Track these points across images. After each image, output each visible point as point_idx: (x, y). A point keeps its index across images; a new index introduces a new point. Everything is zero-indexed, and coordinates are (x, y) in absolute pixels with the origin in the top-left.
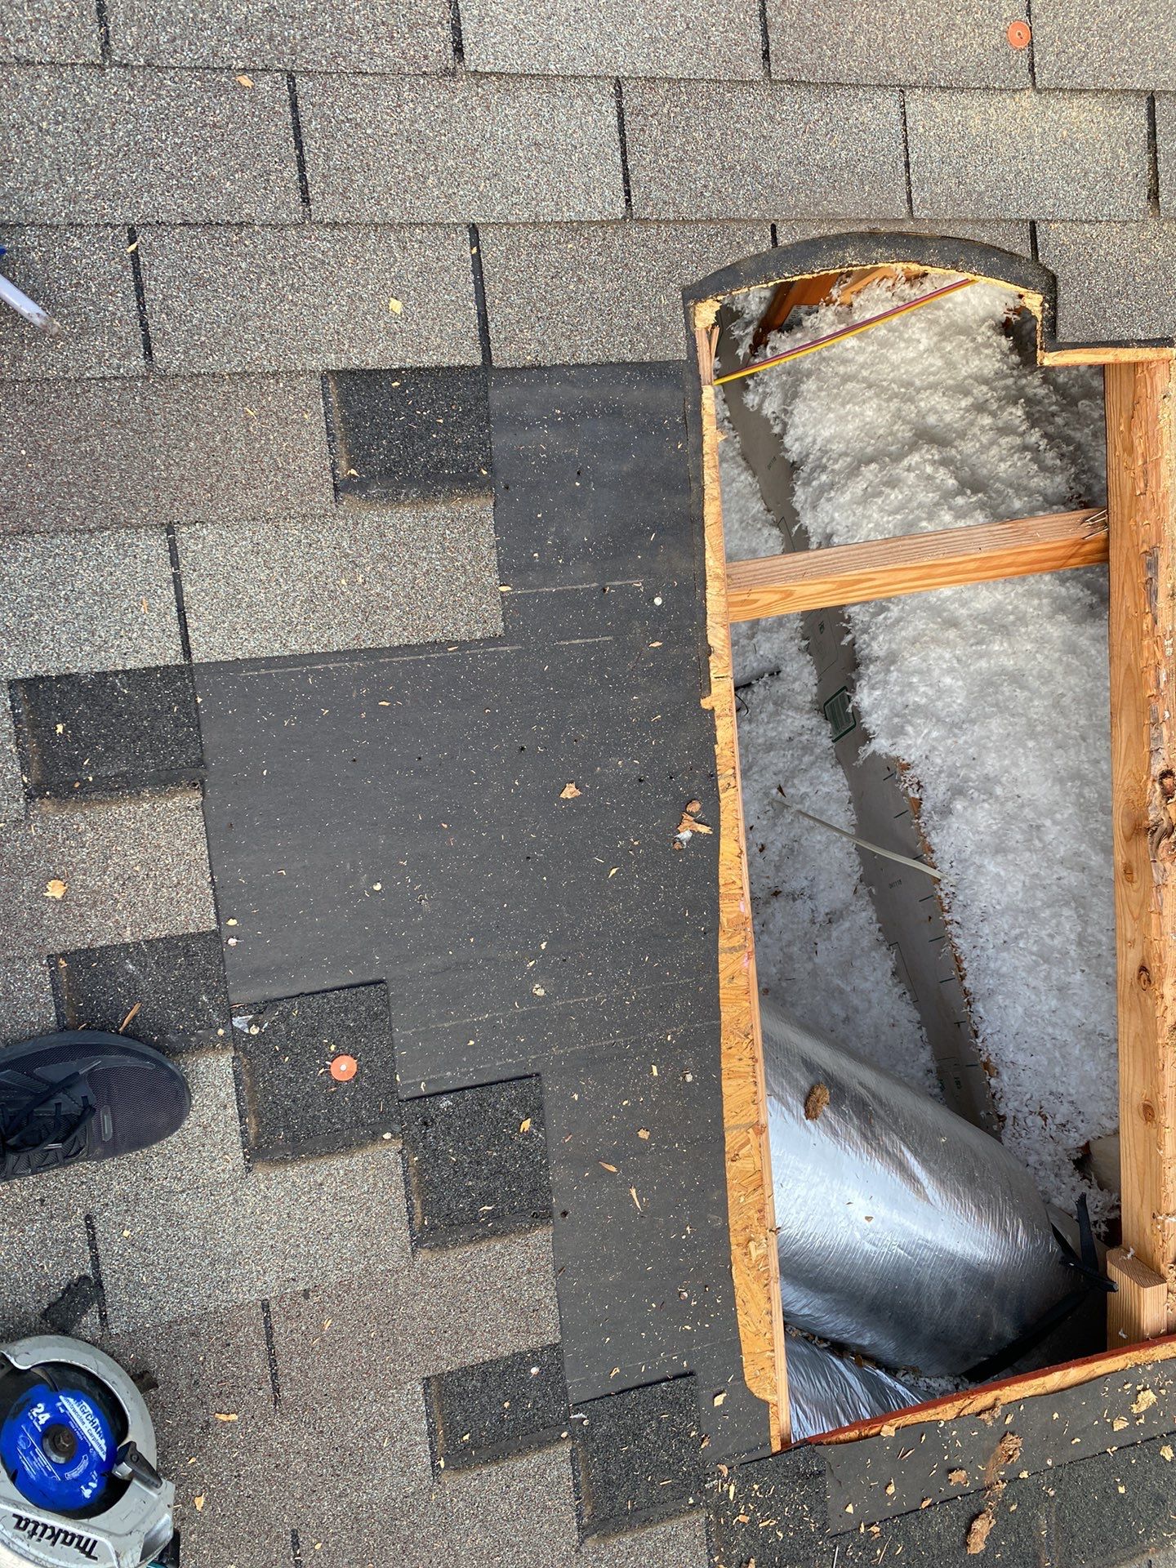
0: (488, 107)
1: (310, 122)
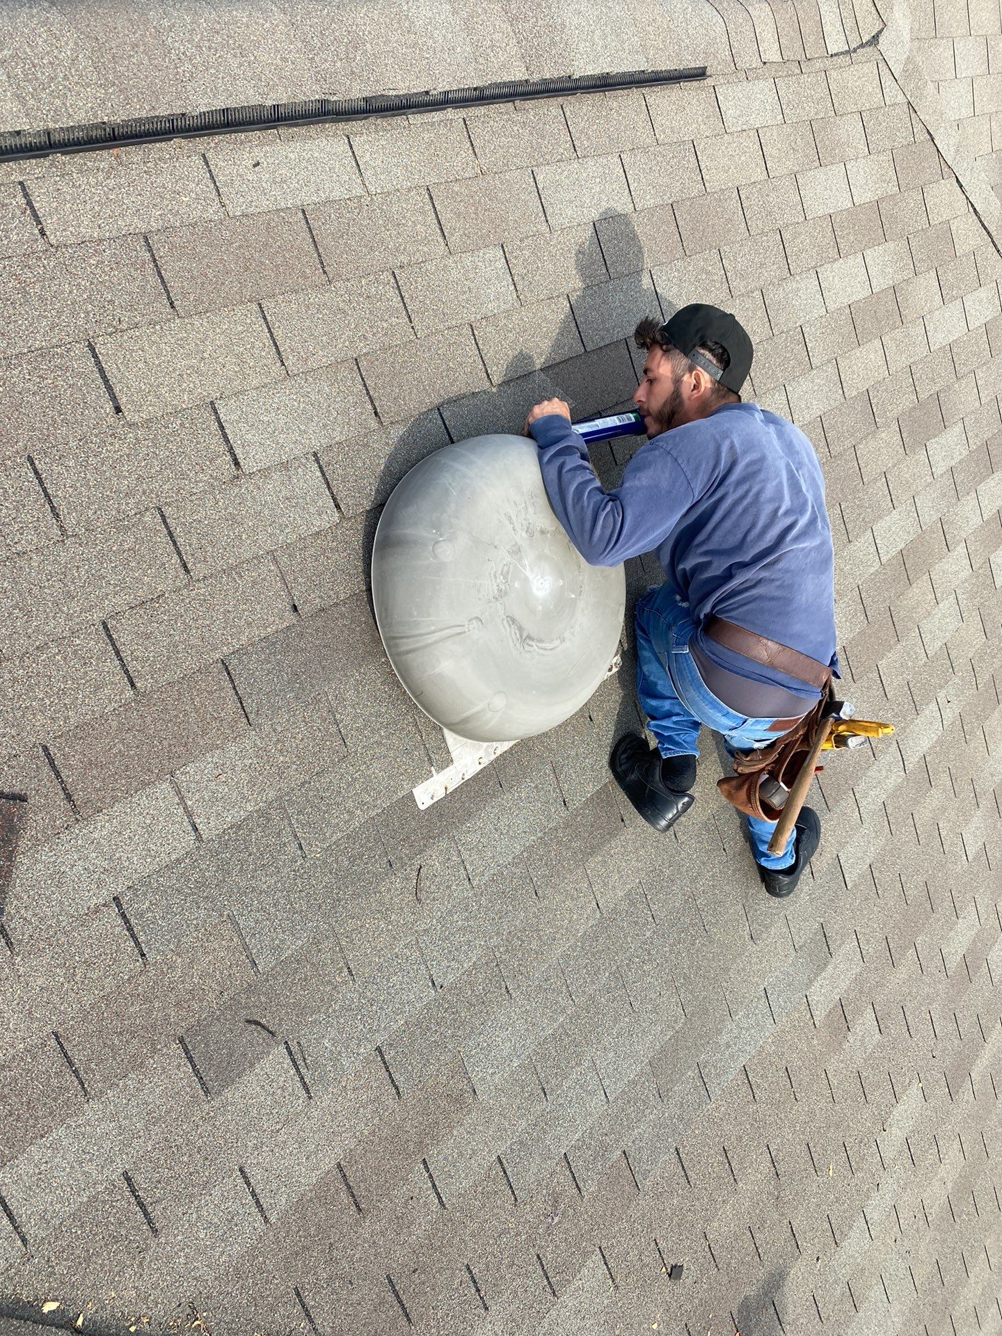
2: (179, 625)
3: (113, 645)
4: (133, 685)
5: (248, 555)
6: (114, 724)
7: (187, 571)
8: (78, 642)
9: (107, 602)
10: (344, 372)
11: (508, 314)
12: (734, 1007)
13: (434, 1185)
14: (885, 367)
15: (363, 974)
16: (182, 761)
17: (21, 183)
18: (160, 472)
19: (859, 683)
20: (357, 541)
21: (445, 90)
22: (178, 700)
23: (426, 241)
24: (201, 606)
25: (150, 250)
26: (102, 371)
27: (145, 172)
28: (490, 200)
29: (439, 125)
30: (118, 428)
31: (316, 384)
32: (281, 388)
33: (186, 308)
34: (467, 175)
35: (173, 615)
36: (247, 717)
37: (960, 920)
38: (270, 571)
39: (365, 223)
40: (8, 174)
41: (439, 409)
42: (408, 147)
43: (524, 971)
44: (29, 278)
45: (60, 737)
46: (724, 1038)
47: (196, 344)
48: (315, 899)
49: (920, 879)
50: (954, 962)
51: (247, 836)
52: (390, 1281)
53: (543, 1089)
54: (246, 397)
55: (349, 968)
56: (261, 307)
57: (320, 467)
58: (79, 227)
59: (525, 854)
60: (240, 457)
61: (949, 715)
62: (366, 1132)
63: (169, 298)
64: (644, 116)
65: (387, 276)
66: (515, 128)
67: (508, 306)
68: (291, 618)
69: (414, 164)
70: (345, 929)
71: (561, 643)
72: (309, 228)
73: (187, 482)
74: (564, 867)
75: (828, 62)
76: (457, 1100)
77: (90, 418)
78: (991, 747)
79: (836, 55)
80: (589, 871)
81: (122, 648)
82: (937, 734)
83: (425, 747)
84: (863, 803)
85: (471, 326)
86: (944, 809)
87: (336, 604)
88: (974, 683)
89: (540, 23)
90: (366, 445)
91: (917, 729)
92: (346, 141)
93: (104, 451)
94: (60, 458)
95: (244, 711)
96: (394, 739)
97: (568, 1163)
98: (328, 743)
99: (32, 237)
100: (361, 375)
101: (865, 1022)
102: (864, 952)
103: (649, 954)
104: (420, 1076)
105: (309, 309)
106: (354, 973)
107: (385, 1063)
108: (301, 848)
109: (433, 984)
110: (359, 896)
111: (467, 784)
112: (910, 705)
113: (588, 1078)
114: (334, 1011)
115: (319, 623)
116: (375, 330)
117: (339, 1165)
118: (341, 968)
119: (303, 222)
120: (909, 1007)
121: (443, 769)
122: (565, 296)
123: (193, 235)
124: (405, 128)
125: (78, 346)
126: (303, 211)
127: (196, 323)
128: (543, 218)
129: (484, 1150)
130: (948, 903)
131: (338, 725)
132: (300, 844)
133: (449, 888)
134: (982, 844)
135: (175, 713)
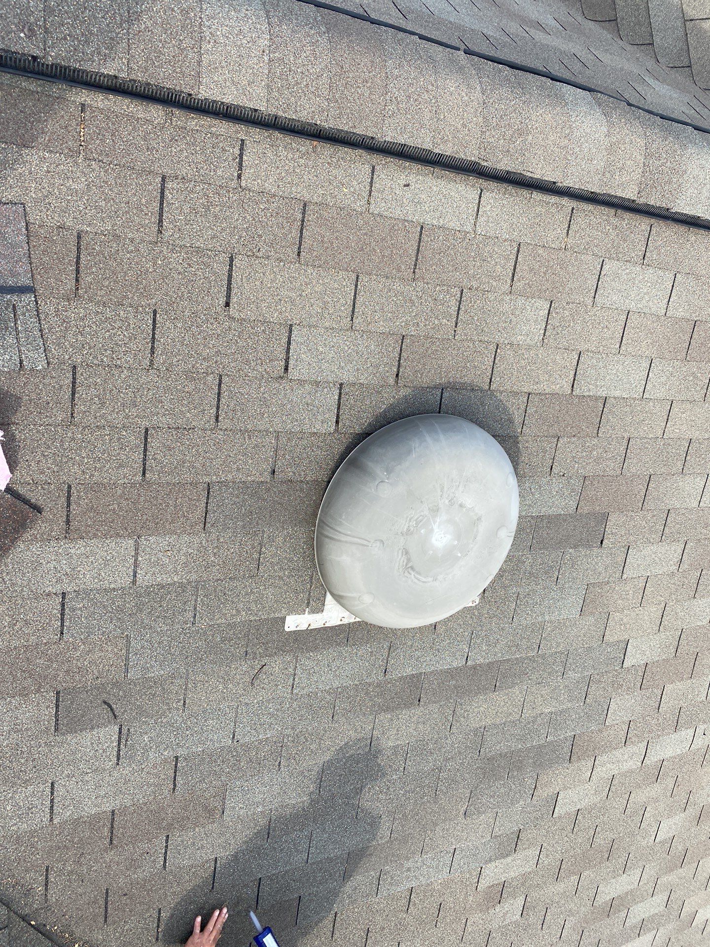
0: (292, 390)
1: (224, 392)
2: (194, 450)
3: (145, 445)
4: (144, 474)
5: (262, 428)
6: (119, 492)
7: (217, 421)
8: (124, 433)
9: (155, 418)
10: (391, 340)
11: (529, 348)
12: (426, 849)
13: (166, 852)
15: (192, 709)
16: (150, 532)
17: (242, 141)
18: (233, 354)
19: (643, 692)
20: (338, 449)
21: (569, 185)
22: (167, 495)
23: (498, 279)
24: (214, 445)
25: (304, 213)
26: (230, 277)
27: (328, 163)
28: (560, 268)
29: (553, 205)
30: (221, 316)
31: (367, 341)
32: (342, 335)
33: (307, 259)
34: (553, 246)
35: (193, 443)
36: (205, 524)
37: (625, 875)
38: (270, 443)
39: (461, 251)
40: (237, 132)
41: (443, 389)
42: (522, 212)
43: (297, 759)
44: (216, 201)
45: (82, 484)
46: (409, 864)
47: (301, 285)
48: (187, 652)
49: (611, 836)
50: (604, 897)
51: (165, 594)
52: (107, 892)
53: (268, 833)
54: (315, 331)
55: (185, 702)
56: (357, 278)
57: (340, 394)
58: (265, 182)
59: (339, 690)
60: (291, 366)
61: (699, 743)
62: (141, 801)
63: (299, 248)
65: (456, 291)
66: (608, 228)
67: (531, 343)
68: (267, 477)
69: (519, 225)
70: (195, 678)
71: (433, 581)
72: (420, 239)
73: (247, 367)
74: (361, 709)
76: (210, 812)
77: (206, 302)
80: (377, 720)
81: (150, 449)
82: (682, 751)
83: (309, 594)
84: (598, 769)
85: (498, 345)
86: (657, 800)
87: (302, 482)
89: (668, 164)
90: (379, 392)
91: (669, 741)
92: (479, 193)
93: (204, 326)
94: (174, 319)
95: (205, 520)
96: (292, 580)
97: (260, 884)
98: (248, 563)
99: (231, 177)
100: (401, 347)
101: (512, 907)
102: (540, 861)
103: (388, 789)
104: (193, 786)
105: (390, 292)
106: (186, 706)
107: (176, 767)
108: (194, 617)
109: (234, 737)
110: (215, 663)
111: (324, 629)
112: (673, 722)
113: (302, 841)
114: (162, 722)
115: (284, 488)
116: (427, 323)
117: (113, 811)
118: (180, 700)
119: (418, 234)
120: (553, 910)
121: (313, 613)
122: (578, 352)
123: (338, 214)
124: (526, 198)
125: (223, 254)
126: (422, 227)
127: (308, 271)
128: (593, 295)
129: (209, 849)
130: (622, 860)
131: (260, 555)
132: (195, 615)
133: (277, 685)
134: (672, 835)
135: (161, 502)
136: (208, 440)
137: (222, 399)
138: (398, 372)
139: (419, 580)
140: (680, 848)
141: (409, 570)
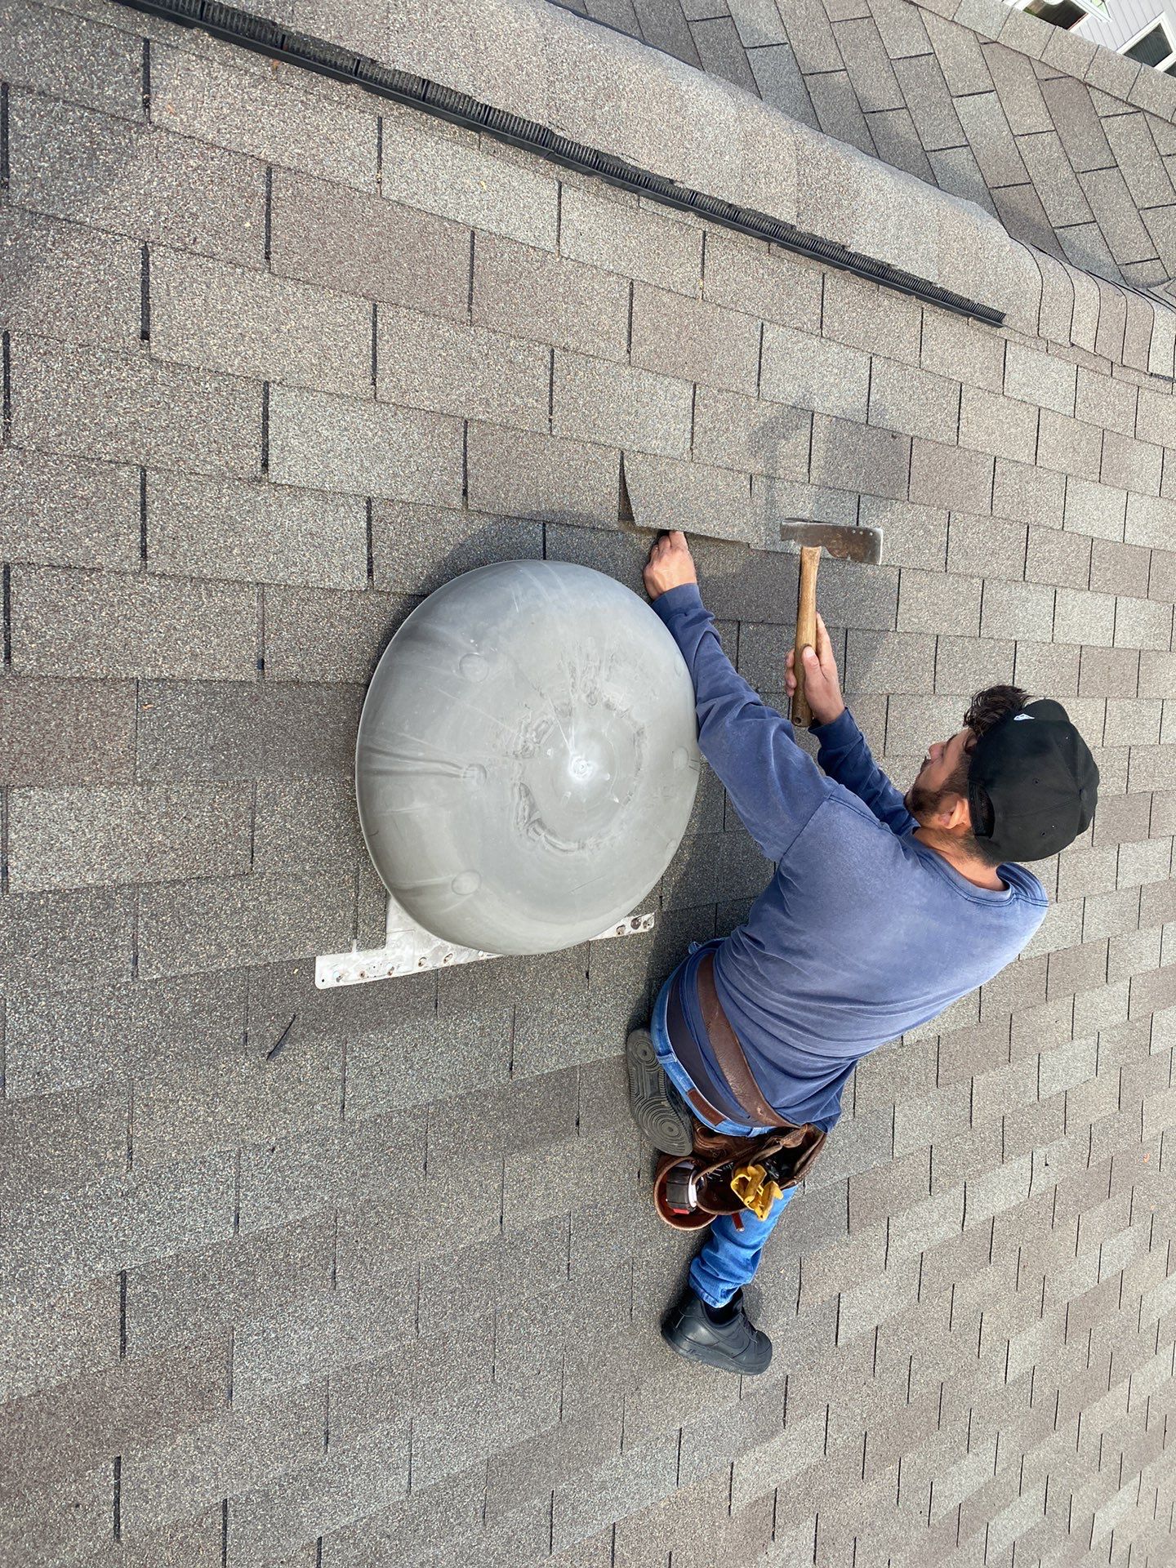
0: (281, 506)
1: (153, 502)
2: (104, 614)
3: (7, 599)
4: (8, 657)
5: (231, 575)
7: (144, 556)
9: (23, 544)
10: (446, 427)
11: (672, 462)
12: (630, 1436)
13: (117, 1501)
14: (1100, 735)
15: (148, 1164)
16: (28, 779)
17: (147, 41)
18: (165, 429)
19: (942, 1091)
20: (378, 622)
21: (694, 189)
22: (59, 703)
23: (607, 336)
24: (143, 605)
25: (269, 185)
26: (145, 284)
27: (302, 102)
28: (700, 330)
29: (673, 224)
30: (136, 356)
31: (405, 424)
32: (360, 409)
33: (283, 267)
34: (683, 291)
35: (101, 600)
37: (970, 1455)
38: (250, 606)
39: (541, 282)
40: (136, 24)
42: (627, 229)
43: (367, 1260)
44: (106, 143)
46: (602, 1474)
47: (277, 311)
48: (125, 1037)
49: (938, 1377)
50: (944, 1507)
51: (71, 913)
53: (327, 1433)
54: (311, 398)
55: (130, 1148)
56: (375, 311)
57: (369, 519)
58: (194, 119)
59: (432, 1109)
60: (273, 460)
61: (1042, 1181)
62: (54, 1382)
63: (267, 246)
64: (915, 330)
65: (542, 351)
66: (761, 271)
67: (676, 454)
68: (250, 673)
69: (626, 250)
70: (148, 1093)
71: (579, 849)
72: (472, 255)
73: (193, 456)
74: (476, 1149)
75: (1145, 381)
76: (202, 1396)
77: (104, 327)
78: (1082, 1247)
79: (1157, 376)
80: (507, 1169)
81: (14, 606)
82: (1018, 1199)
83: (356, 911)
84: (895, 1244)
85: (623, 453)
86: (996, 1298)
87: (317, 684)
88: (1086, 1156)
89: (832, 177)
90: (438, 522)
91: (996, 1180)
92: (557, 188)
93: (105, 372)
94: (45, 354)
96: (320, 882)
97: (320, 1553)
98: (230, 846)
99: (131, 102)
100: (465, 442)
101: (798, 1538)
102: (830, 1440)
103: (544, 1313)
104: (163, 1339)
105: (433, 340)
106: (134, 1156)
107: (123, 1297)
108: (135, 962)
109: (237, 1221)
110: (186, 1059)
111: (392, 982)
112: (996, 1145)
113: (396, 1445)
114: (85, 1196)
115: (285, 695)
116: (503, 401)
118: (120, 1143)
119: (468, 245)
120: (865, 1543)
121: (368, 948)
122: (748, 476)
123: (329, 194)
124: (631, 207)
125: (129, 242)
126: (473, 234)
127: (288, 288)
128: (755, 379)
129: (208, 1483)
130: (961, 1425)
131: (253, 831)
132: (136, 957)
133: (311, 1104)
134: (1031, 1366)
135: (48, 717)
136: (130, 595)
137: (151, 515)
138: (466, 486)
139: (554, 847)
140: (1046, 1391)
141: (536, 826)
